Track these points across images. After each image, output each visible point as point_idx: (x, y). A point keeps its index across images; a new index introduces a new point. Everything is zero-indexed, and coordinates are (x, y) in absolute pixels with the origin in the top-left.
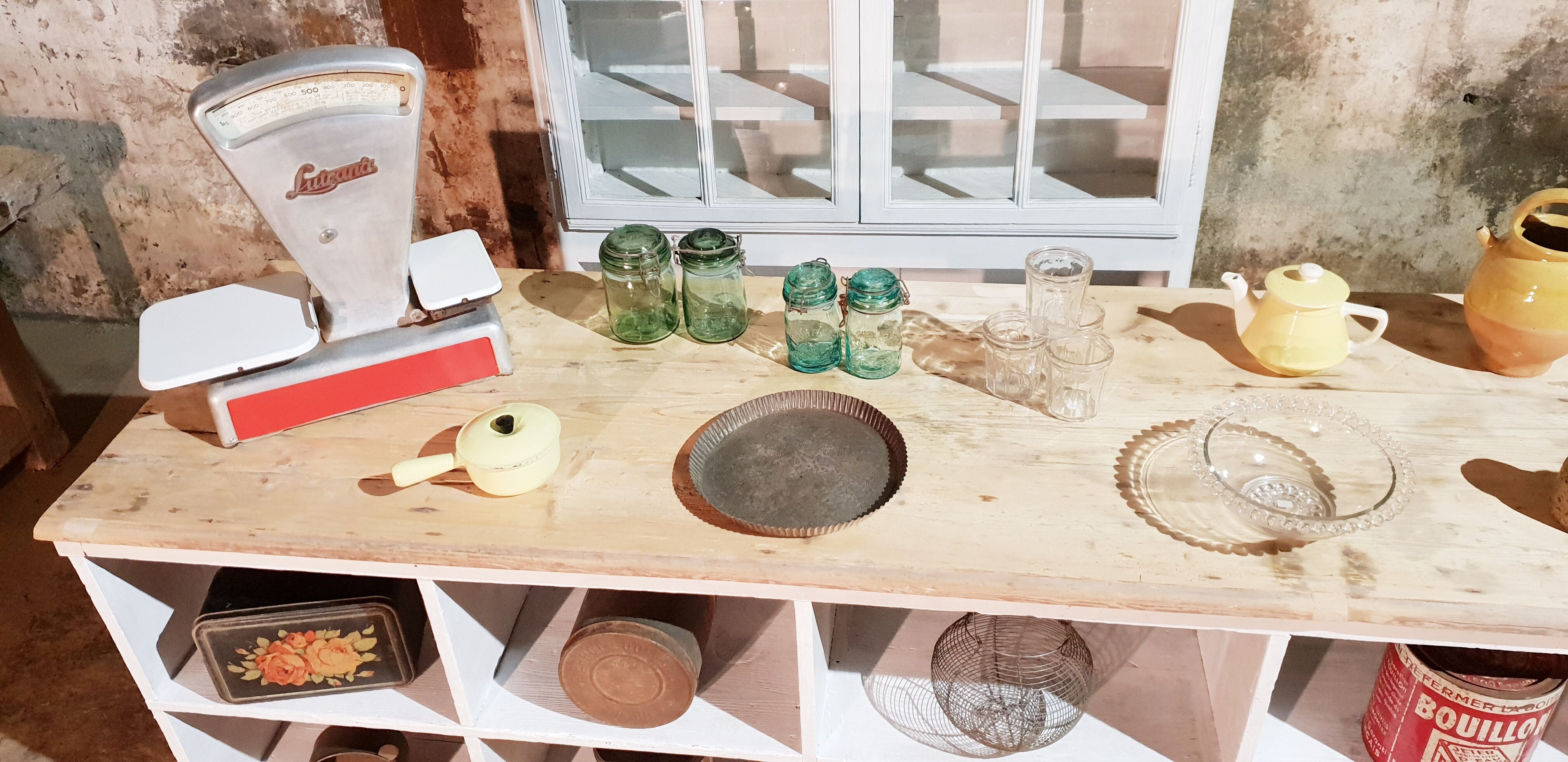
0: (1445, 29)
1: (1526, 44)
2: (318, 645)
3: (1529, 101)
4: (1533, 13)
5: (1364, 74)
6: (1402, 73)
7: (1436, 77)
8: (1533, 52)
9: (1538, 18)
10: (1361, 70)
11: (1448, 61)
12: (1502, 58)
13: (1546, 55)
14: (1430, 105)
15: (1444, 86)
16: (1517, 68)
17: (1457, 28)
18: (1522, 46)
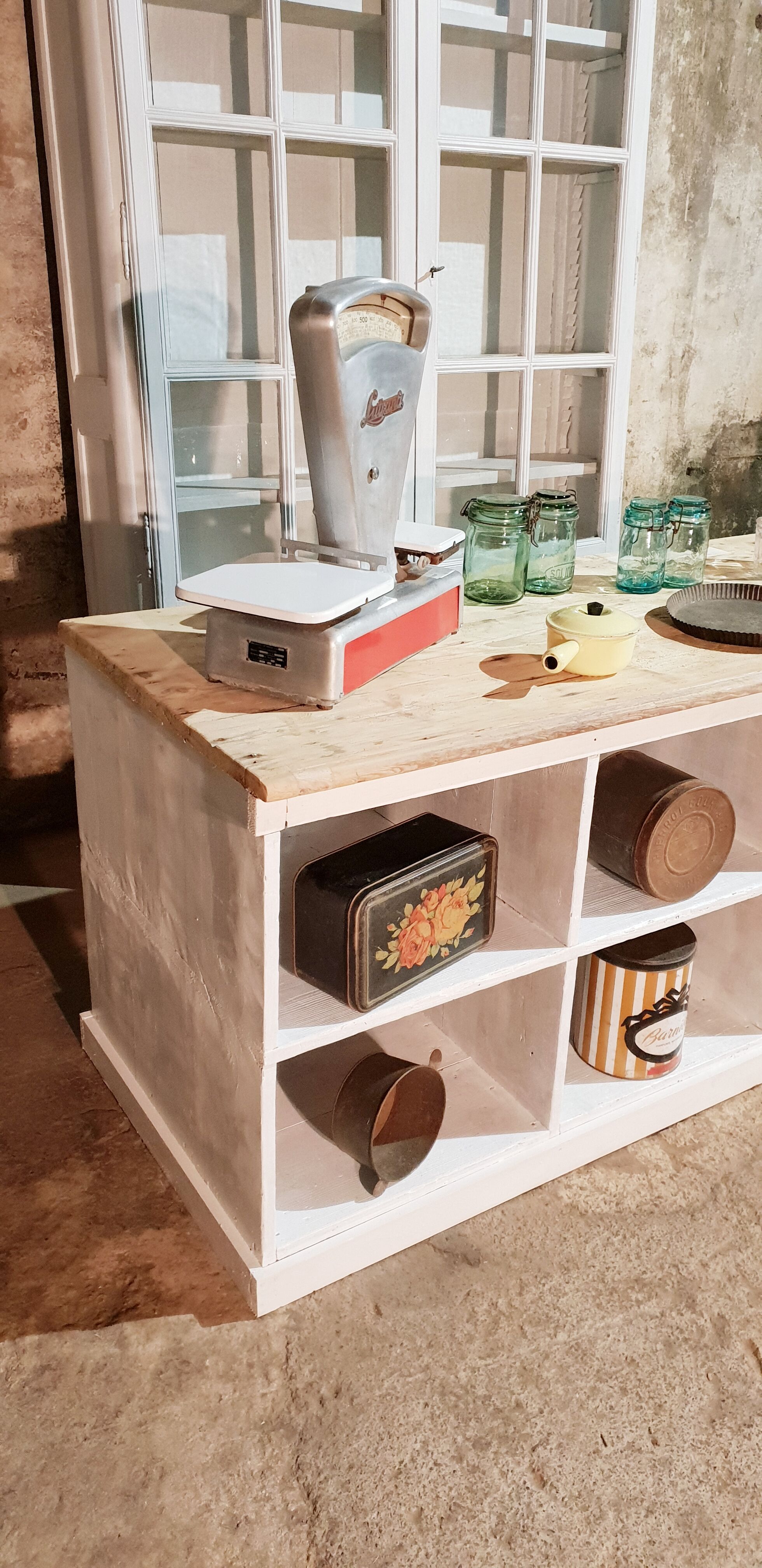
0: (675, 420)
1: (714, 428)
2: (445, 901)
3: (717, 470)
4: (715, 407)
5: (637, 457)
6: (656, 455)
7: (673, 456)
8: (716, 435)
9: (717, 410)
10: (635, 454)
11: (679, 444)
12: (703, 440)
13: (723, 436)
14: (672, 477)
15: (678, 462)
16: (710, 446)
17: (681, 418)
18: (712, 431)
